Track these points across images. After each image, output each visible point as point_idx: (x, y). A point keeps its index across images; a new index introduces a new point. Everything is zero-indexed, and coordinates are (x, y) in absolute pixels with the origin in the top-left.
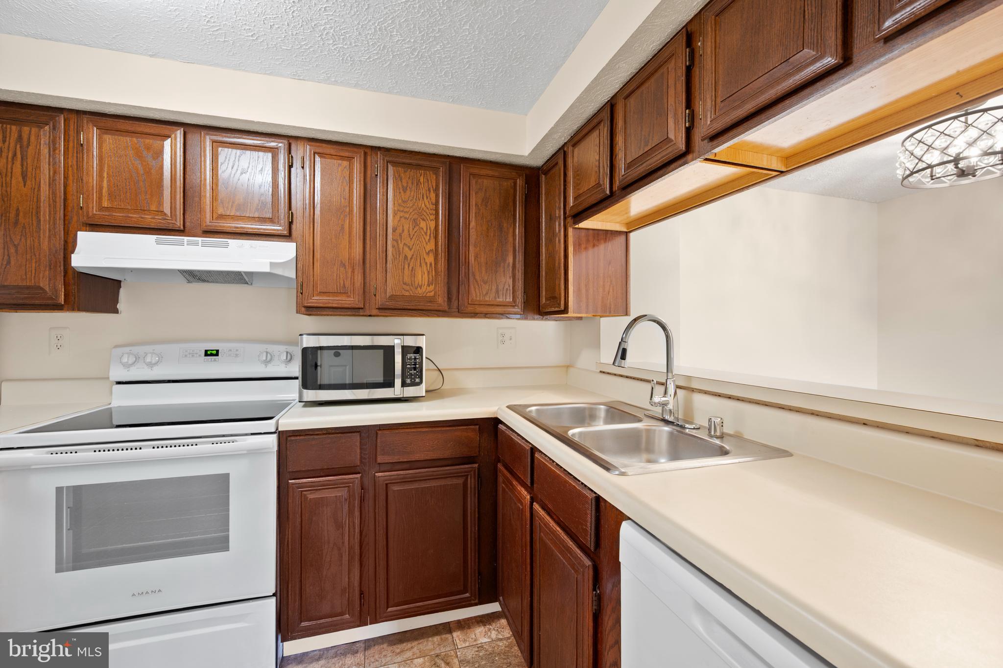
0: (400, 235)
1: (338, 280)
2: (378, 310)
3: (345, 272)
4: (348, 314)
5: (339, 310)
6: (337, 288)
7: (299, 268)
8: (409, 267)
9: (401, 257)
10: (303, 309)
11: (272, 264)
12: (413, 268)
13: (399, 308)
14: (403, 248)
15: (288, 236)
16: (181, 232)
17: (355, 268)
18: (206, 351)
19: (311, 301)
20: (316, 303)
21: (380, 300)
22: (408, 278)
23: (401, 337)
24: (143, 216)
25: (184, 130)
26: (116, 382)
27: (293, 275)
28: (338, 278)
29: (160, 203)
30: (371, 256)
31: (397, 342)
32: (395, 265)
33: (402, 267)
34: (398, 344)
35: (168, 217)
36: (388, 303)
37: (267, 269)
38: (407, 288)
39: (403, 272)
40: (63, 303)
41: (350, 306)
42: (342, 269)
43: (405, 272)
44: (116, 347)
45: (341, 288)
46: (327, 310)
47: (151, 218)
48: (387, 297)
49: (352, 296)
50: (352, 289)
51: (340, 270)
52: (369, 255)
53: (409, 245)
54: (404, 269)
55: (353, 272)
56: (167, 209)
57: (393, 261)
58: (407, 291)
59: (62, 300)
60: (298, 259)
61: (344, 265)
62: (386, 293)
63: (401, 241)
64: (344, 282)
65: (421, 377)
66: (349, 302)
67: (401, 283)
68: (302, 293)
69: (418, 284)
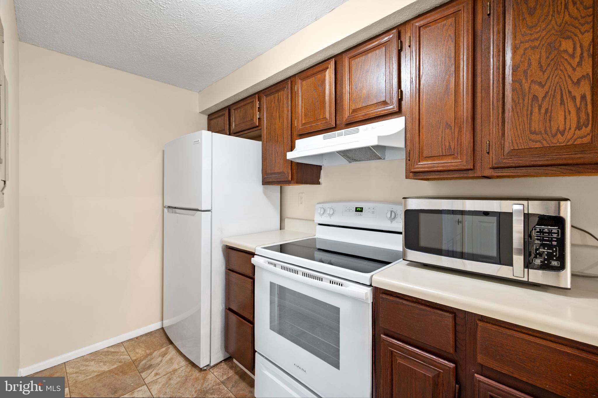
0: (525, 72)
1: (443, 143)
2: (492, 170)
3: (450, 133)
4: (455, 176)
5: (446, 173)
6: (442, 151)
7: (407, 138)
8: (540, 110)
9: (526, 100)
10: (411, 174)
11: (379, 138)
12: (547, 110)
13: (524, 165)
14: (530, 88)
15: (398, 112)
16: (335, 128)
17: (462, 126)
18: (356, 208)
19: (417, 166)
20: (422, 168)
21: (493, 159)
22: (539, 126)
23: (525, 203)
24: (317, 124)
25: (335, 60)
26: (318, 224)
27: (402, 145)
28: (443, 140)
29: (324, 113)
30: (483, 109)
31: (516, 207)
32: (517, 112)
33: (529, 112)
34: (518, 211)
35: (328, 120)
36: (505, 161)
37: (375, 143)
38: (539, 137)
39: (531, 119)
40: (290, 180)
41: (456, 168)
42: (448, 131)
43: (533, 118)
44: (318, 203)
45: (446, 150)
46: (433, 173)
47: (321, 124)
48: (506, 153)
49: (459, 157)
50: (459, 149)
51: (445, 132)
52: (480, 109)
53: (539, 81)
54: (531, 114)
55: (460, 131)
56: (327, 116)
57: (514, 107)
58: (539, 141)
59: (290, 179)
60: (407, 130)
61: (450, 126)
62: (503, 148)
63: (527, 79)
64: (450, 143)
65: (562, 259)
66: (456, 164)
67: (528, 132)
68: (409, 160)
69: (558, 129)
